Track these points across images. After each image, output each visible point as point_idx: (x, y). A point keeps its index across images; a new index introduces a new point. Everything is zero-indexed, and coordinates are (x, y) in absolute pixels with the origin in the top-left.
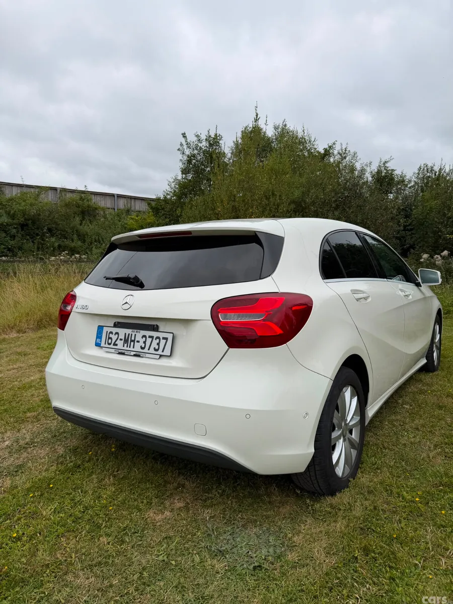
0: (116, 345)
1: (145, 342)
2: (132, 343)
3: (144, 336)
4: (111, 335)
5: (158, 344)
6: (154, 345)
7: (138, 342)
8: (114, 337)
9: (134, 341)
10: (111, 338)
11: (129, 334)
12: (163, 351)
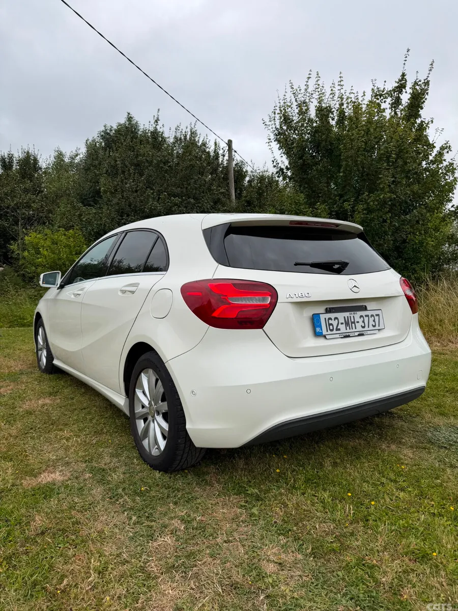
0: (339, 330)
1: (363, 322)
2: (353, 325)
3: (361, 316)
4: (330, 322)
5: (374, 321)
6: (371, 323)
7: (358, 322)
8: (335, 323)
9: (354, 322)
10: (332, 324)
11: (348, 317)
12: (379, 326)
